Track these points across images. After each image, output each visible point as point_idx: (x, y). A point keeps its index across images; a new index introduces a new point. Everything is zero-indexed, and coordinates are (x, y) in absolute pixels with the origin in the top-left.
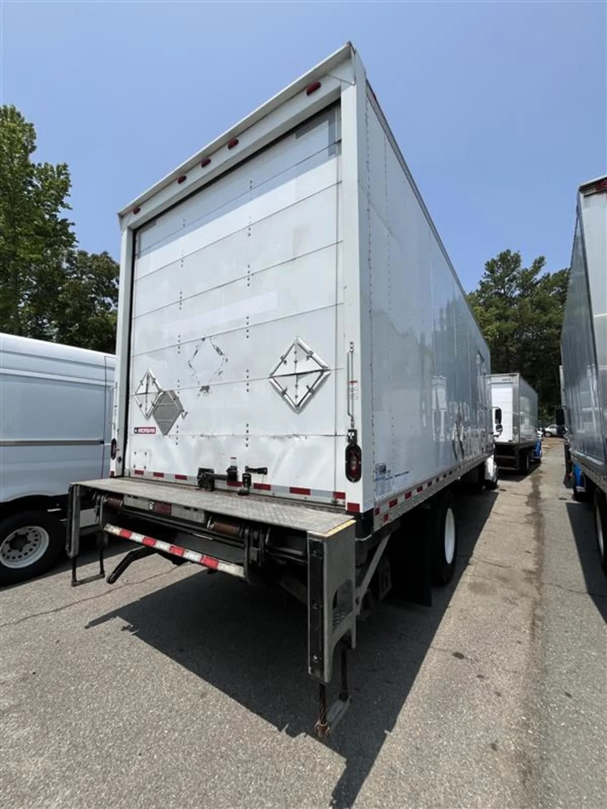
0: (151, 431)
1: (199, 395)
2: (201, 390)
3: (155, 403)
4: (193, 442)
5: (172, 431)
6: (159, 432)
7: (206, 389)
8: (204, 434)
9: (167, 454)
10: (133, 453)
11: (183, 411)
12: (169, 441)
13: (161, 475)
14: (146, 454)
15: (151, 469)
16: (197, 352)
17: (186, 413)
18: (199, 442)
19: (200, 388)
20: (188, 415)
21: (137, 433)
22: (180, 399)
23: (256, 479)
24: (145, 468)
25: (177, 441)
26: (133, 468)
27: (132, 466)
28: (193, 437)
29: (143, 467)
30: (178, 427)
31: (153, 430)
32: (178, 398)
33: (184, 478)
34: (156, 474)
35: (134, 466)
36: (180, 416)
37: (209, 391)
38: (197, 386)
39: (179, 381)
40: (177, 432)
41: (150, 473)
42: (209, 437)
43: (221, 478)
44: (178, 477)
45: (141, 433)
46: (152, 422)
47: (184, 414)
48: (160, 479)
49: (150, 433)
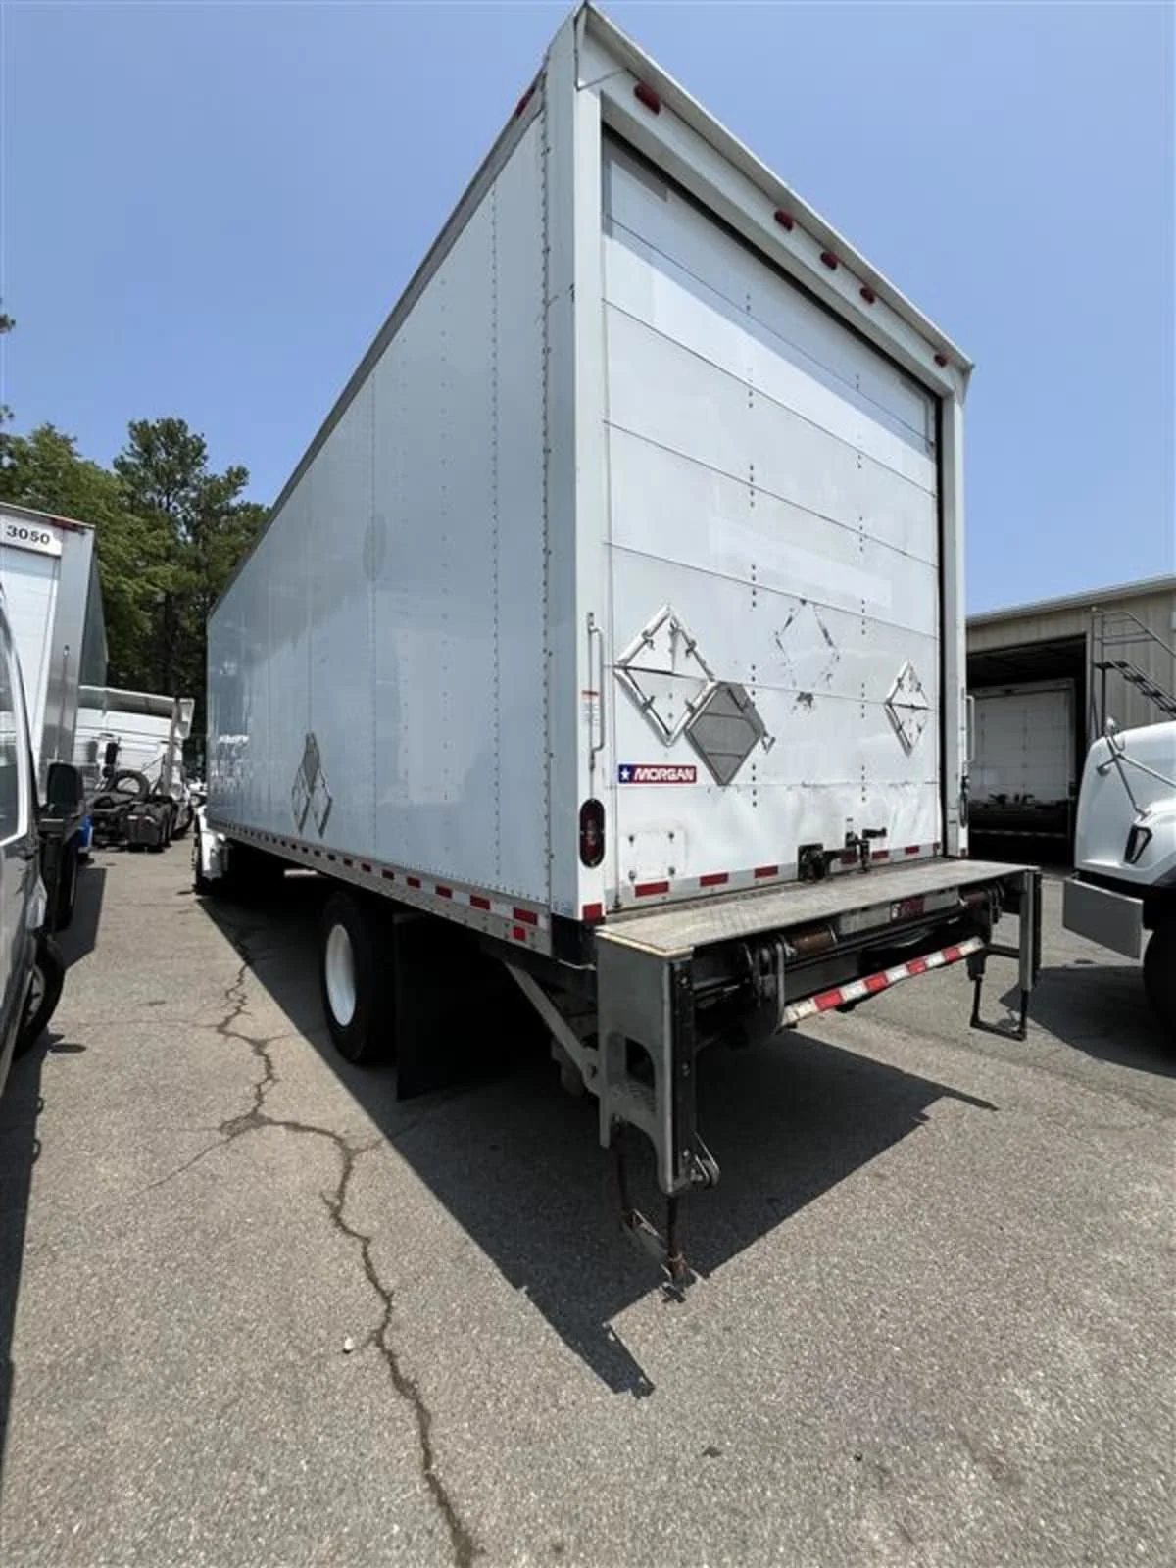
0: (683, 775)
1: (795, 707)
2: (799, 699)
3: (696, 704)
4: (790, 800)
5: (742, 777)
6: (704, 776)
7: (807, 698)
8: (807, 783)
9: (733, 828)
10: (624, 841)
11: (766, 735)
12: (736, 796)
13: (722, 878)
14: (672, 836)
15: (691, 870)
16: (790, 621)
17: (773, 740)
18: (801, 799)
19: (797, 695)
20: (775, 744)
21: (631, 780)
22: (756, 707)
23: (875, 845)
24: (672, 872)
25: (755, 798)
26: (628, 883)
27: (624, 877)
28: (789, 788)
29: (666, 872)
30: (754, 768)
31: (689, 775)
32: (753, 704)
33: (773, 871)
34: (706, 881)
35: (632, 877)
36: (760, 743)
37: (813, 703)
38: (791, 687)
39: (753, 668)
40: (754, 779)
41: (687, 881)
42: (815, 787)
43: (832, 855)
44: (760, 873)
45: (645, 781)
46: (683, 753)
47: (767, 740)
48: (719, 888)
49: (680, 780)
